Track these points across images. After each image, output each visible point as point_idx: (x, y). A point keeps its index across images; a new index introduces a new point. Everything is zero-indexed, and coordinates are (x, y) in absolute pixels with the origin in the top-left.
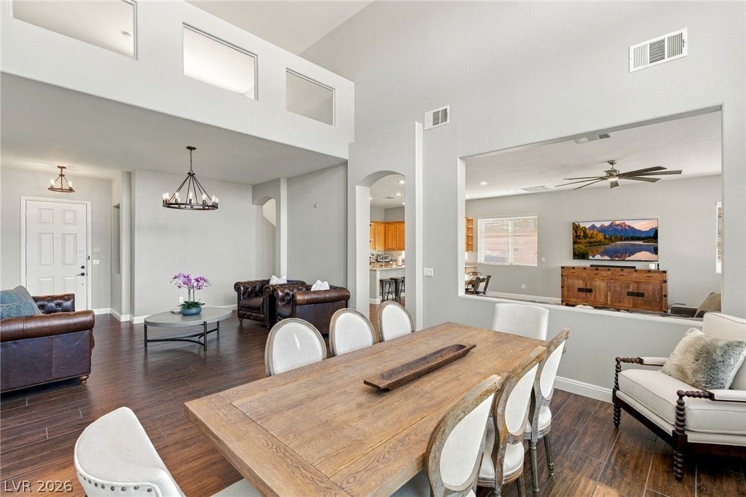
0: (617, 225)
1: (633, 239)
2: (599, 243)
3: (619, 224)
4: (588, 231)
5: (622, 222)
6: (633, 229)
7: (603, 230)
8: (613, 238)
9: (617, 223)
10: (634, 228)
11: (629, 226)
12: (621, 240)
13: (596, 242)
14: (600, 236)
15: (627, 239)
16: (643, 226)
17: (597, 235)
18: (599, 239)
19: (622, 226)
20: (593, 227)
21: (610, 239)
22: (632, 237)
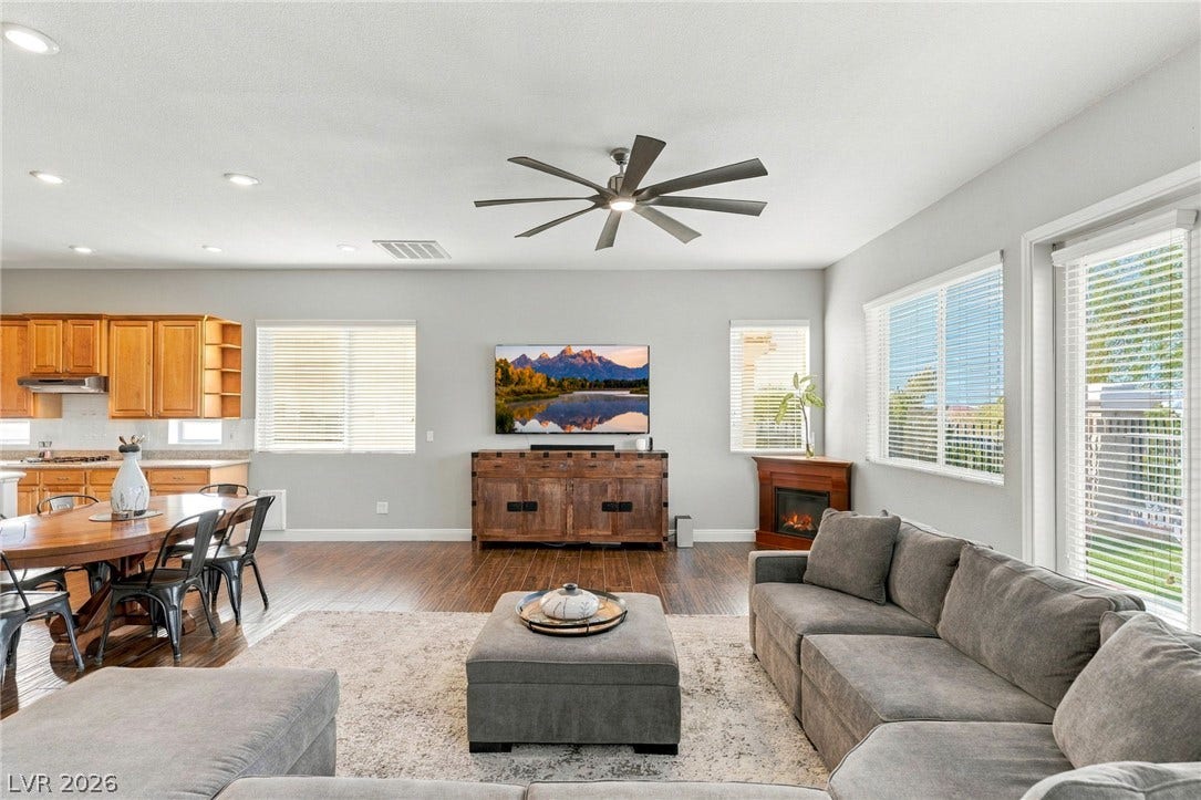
0: (574, 357)
1: (609, 385)
2: (536, 395)
3: (578, 355)
4: (511, 369)
5: (585, 349)
6: (608, 365)
7: (544, 365)
8: (566, 383)
9: (575, 350)
10: (610, 362)
11: (600, 358)
12: (583, 387)
13: (529, 392)
14: (539, 380)
15: (595, 386)
16: (626, 357)
17: (531, 377)
18: (536, 385)
19: (585, 359)
20: (523, 360)
21: (560, 385)
22: (606, 381)
